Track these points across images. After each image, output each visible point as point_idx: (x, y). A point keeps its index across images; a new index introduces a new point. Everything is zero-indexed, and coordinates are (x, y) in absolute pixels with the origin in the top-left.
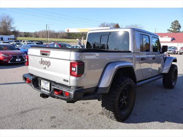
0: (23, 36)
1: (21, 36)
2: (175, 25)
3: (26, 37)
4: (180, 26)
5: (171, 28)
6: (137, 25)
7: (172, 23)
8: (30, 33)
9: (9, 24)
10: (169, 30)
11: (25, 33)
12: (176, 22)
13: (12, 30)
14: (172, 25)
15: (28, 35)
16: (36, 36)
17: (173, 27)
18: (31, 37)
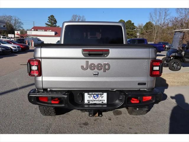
2: (52, 20)
4: (56, 21)
5: (48, 22)
6: (11, 17)
7: (49, 17)
10: (47, 24)
12: (52, 16)
14: (49, 20)
17: (50, 21)
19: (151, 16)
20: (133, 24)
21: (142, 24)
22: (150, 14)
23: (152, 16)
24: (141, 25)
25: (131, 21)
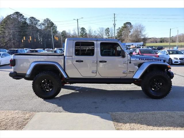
0: (159, 42)
1: (156, 42)
3: (162, 42)
8: (166, 38)
9: (140, 32)
11: (161, 38)
13: (142, 37)
15: (164, 40)
16: (172, 41)
18: (167, 42)
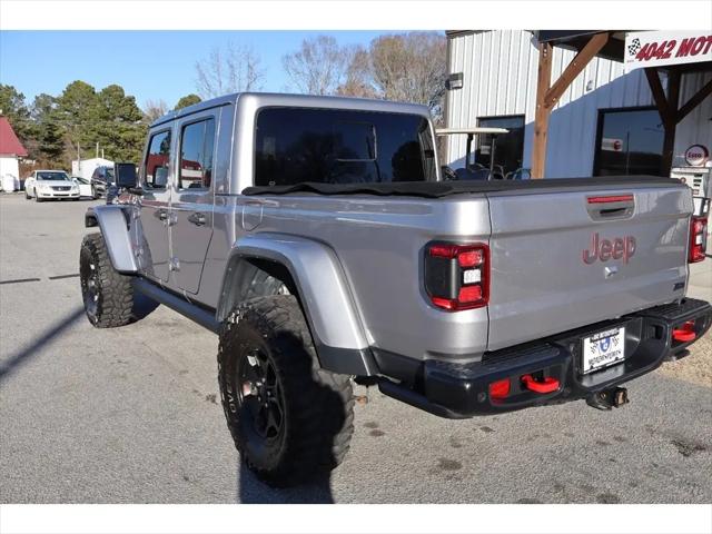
19: (202, 77)
20: (131, 100)
21: (163, 104)
22: (198, 67)
23: (207, 75)
24: (158, 107)
25: (122, 90)
